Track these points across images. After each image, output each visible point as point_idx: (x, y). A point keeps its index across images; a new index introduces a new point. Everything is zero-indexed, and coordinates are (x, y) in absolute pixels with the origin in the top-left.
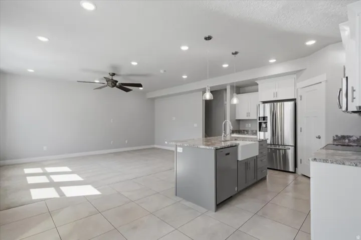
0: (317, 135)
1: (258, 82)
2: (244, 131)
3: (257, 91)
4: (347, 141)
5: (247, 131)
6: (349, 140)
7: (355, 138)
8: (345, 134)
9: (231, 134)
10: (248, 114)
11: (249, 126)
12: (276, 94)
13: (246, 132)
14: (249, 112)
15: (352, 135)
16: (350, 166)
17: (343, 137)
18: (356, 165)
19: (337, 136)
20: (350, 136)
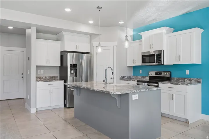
1: (64, 33)
4: (124, 79)
5: (41, 78)
10: (48, 61)
12: (77, 47)
14: (49, 58)
19: (121, 77)
20: (125, 77)
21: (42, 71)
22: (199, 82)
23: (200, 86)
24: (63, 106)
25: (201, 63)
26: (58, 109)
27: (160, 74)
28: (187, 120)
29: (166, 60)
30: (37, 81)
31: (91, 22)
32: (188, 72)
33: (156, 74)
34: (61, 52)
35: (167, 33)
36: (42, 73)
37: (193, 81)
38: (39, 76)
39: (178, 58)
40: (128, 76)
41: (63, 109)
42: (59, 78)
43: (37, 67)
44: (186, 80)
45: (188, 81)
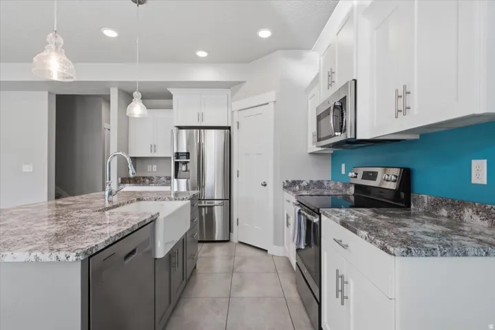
0: (262, 182)
1: (172, 91)
2: (144, 178)
3: (171, 107)
4: (297, 188)
5: (151, 179)
6: (300, 186)
7: (304, 184)
8: (296, 179)
9: (119, 185)
10: (153, 148)
11: (152, 170)
12: (201, 116)
13: (147, 180)
14: (155, 143)
15: (302, 180)
16: (476, 258)
17: (294, 183)
18: (487, 254)
19: (287, 181)
20: (300, 182)
21: (155, 167)
33: (365, 175)
36: (155, 170)
38: (147, 176)
40: (311, 181)
45: (477, 218)
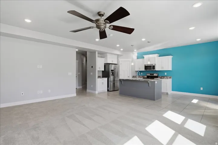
10: (100, 68)
19: (133, 76)
22: (171, 78)
23: (171, 79)
24: (107, 91)
25: (171, 70)
26: (105, 92)
27: (153, 74)
28: (167, 93)
29: (157, 69)
30: (98, 78)
31: (122, 50)
32: (166, 74)
33: (151, 74)
34: (105, 64)
35: (157, 57)
37: (168, 78)
39: (162, 68)
40: (136, 76)
41: (107, 92)
42: (102, 77)
43: (98, 71)
44: (165, 77)
45: (166, 78)
